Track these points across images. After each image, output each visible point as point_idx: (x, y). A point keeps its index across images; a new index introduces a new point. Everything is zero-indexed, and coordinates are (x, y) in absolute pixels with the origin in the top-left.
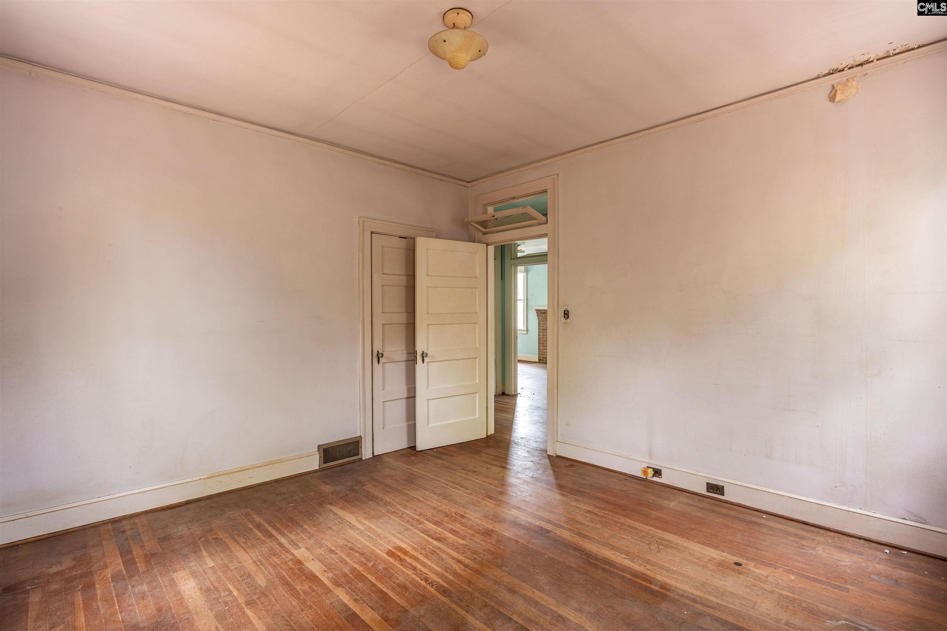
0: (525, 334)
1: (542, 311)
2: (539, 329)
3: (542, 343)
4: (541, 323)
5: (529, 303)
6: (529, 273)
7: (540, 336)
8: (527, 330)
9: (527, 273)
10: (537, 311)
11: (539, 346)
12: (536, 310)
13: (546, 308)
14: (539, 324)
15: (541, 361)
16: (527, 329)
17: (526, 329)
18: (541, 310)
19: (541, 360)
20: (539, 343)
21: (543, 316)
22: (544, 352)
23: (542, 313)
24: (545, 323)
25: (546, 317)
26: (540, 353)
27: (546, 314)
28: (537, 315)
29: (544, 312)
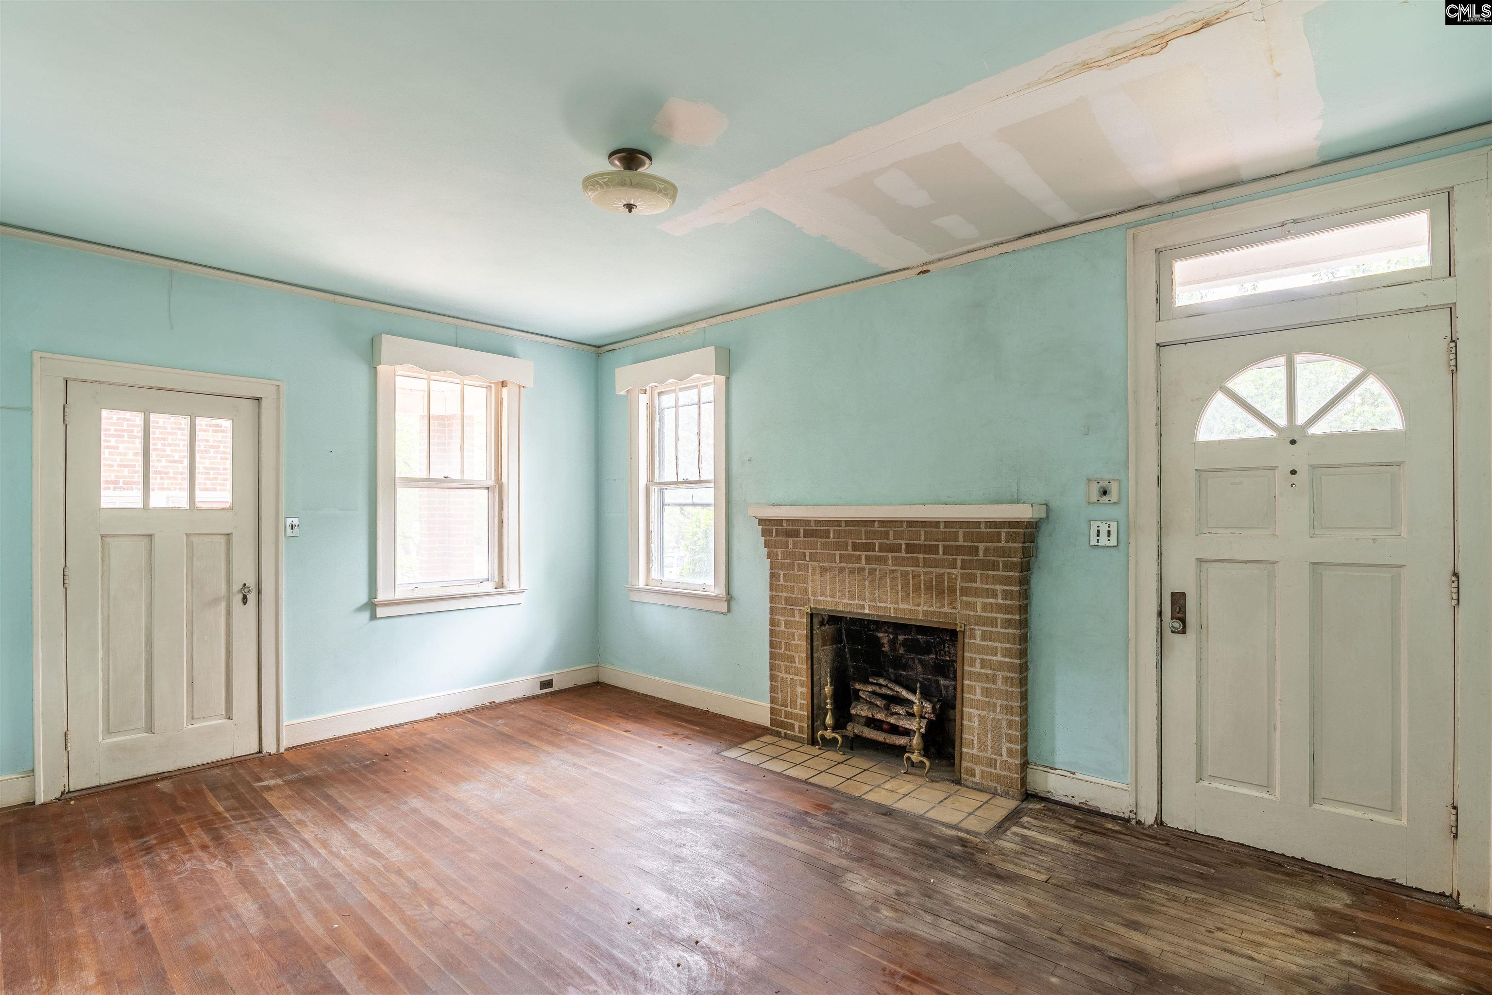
0: (724, 614)
1: (785, 524)
2: (772, 599)
3: (782, 657)
4: (782, 573)
5: (736, 495)
6: (735, 379)
7: (779, 625)
8: (729, 598)
9: (728, 378)
10: (769, 526)
11: (772, 667)
12: (761, 521)
14: (773, 576)
15: (783, 731)
16: (728, 594)
17: (721, 591)
18: (780, 522)
19: (782, 724)
20: (772, 656)
21: (790, 546)
22: (799, 701)
23: (788, 534)
24: (800, 573)
25: (805, 551)
26: (780, 696)
27: (804, 537)
28: (765, 540)
29: (798, 527)
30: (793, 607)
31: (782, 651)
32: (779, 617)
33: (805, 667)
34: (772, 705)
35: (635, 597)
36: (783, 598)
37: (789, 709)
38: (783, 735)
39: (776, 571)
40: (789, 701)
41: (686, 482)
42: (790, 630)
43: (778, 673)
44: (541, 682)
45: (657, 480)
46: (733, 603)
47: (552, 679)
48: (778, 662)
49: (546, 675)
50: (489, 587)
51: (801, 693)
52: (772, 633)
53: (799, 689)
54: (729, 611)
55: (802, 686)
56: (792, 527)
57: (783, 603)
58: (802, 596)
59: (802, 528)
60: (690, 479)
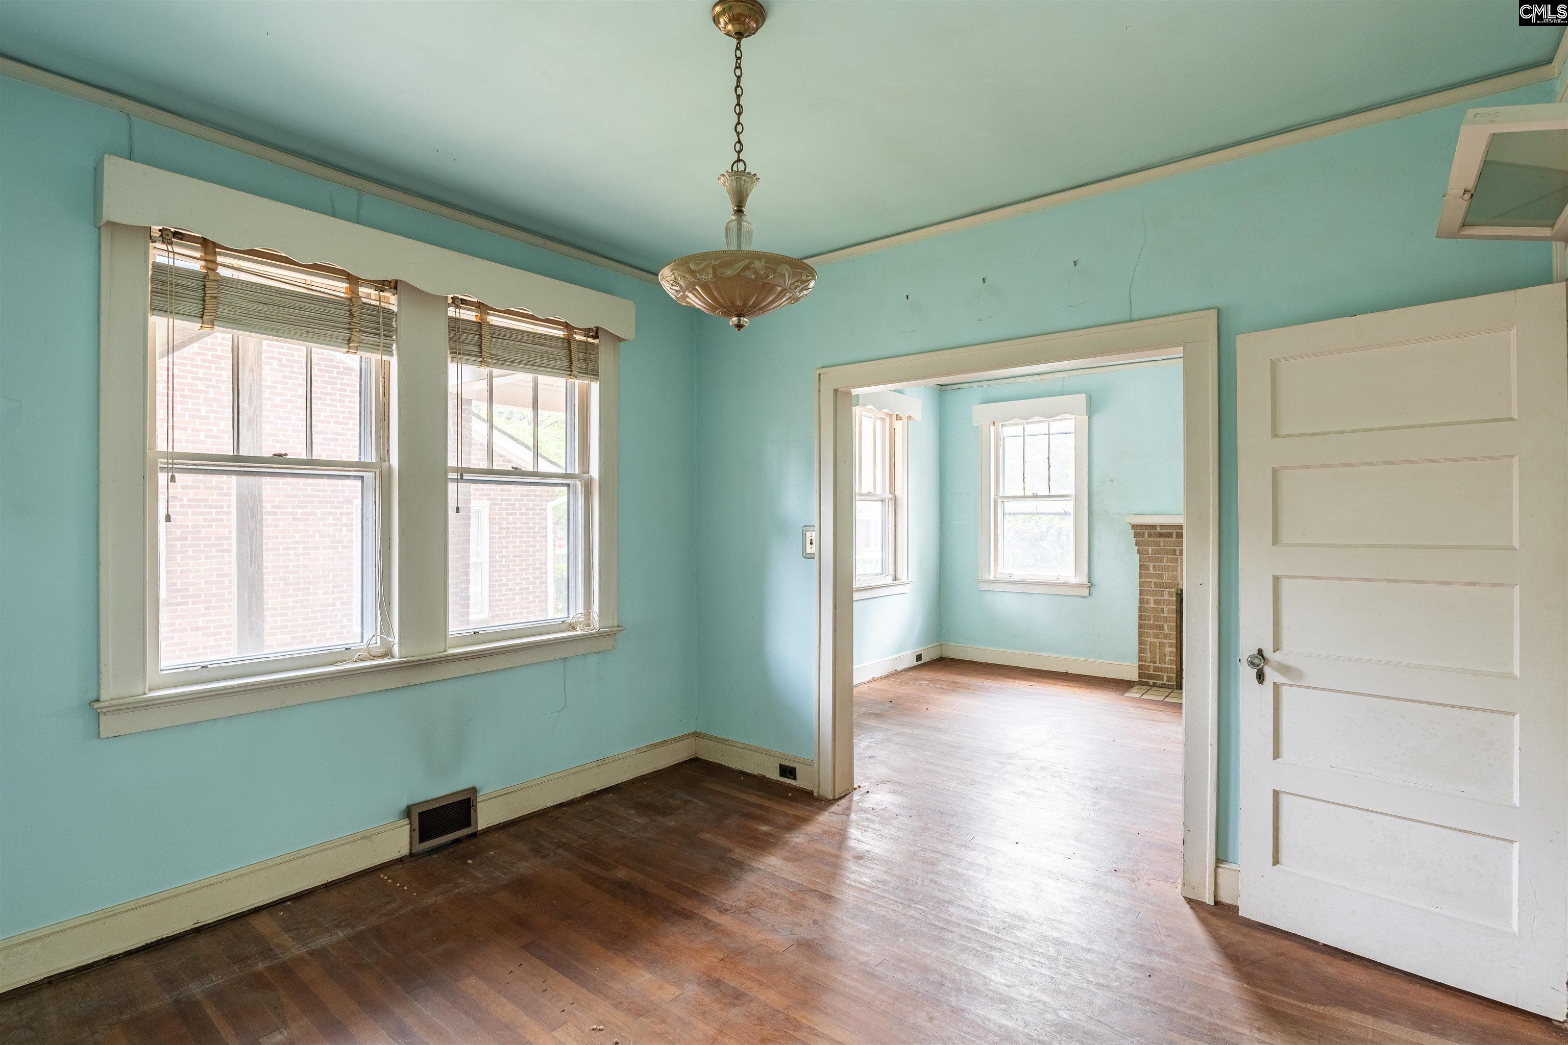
0: (1083, 597)
1: (1158, 528)
2: (1142, 584)
3: (1151, 627)
4: (1151, 565)
5: (1096, 506)
7: (1148, 603)
8: (1091, 585)
9: (1089, 418)
10: (1141, 530)
11: (1140, 635)
12: (1134, 527)
13: (1179, 520)
14: (1142, 567)
15: (1151, 682)
16: (1090, 582)
17: (1081, 580)
18: (1153, 527)
19: (1151, 677)
20: (1141, 626)
21: (1162, 544)
22: (1167, 658)
23: (1160, 535)
24: (1169, 564)
25: (1175, 548)
26: (1148, 655)
27: (1176, 538)
28: (1136, 541)
29: (1170, 531)
30: (1163, 590)
31: (1151, 622)
32: (1148, 597)
33: (1175, 633)
34: (1140, 663)
35: (985, 587)
36: (1153, 583)
37: (1158, 664)
38: (1151, 684)
39: (1144, 563)
40: (1158, 659)
41: (1035, 496)
42: (1160, 606)
43: (1146, 639)
44: (917, 656)
45: (1001, 494)
46: (1092, 589)
47: (921, 654)
48: (1147, 631)
49: (918, 651)
50: (889, 580)
51: (1170, 652)
52: (1141, 609)
53: (1168, 649)
54: (1089, 595)
55: (1170, 647)
56: (1165, 531)
57: (1153, 587)
58: (1172, 581)
59: (1175, 531)
60: (1038, 494)
